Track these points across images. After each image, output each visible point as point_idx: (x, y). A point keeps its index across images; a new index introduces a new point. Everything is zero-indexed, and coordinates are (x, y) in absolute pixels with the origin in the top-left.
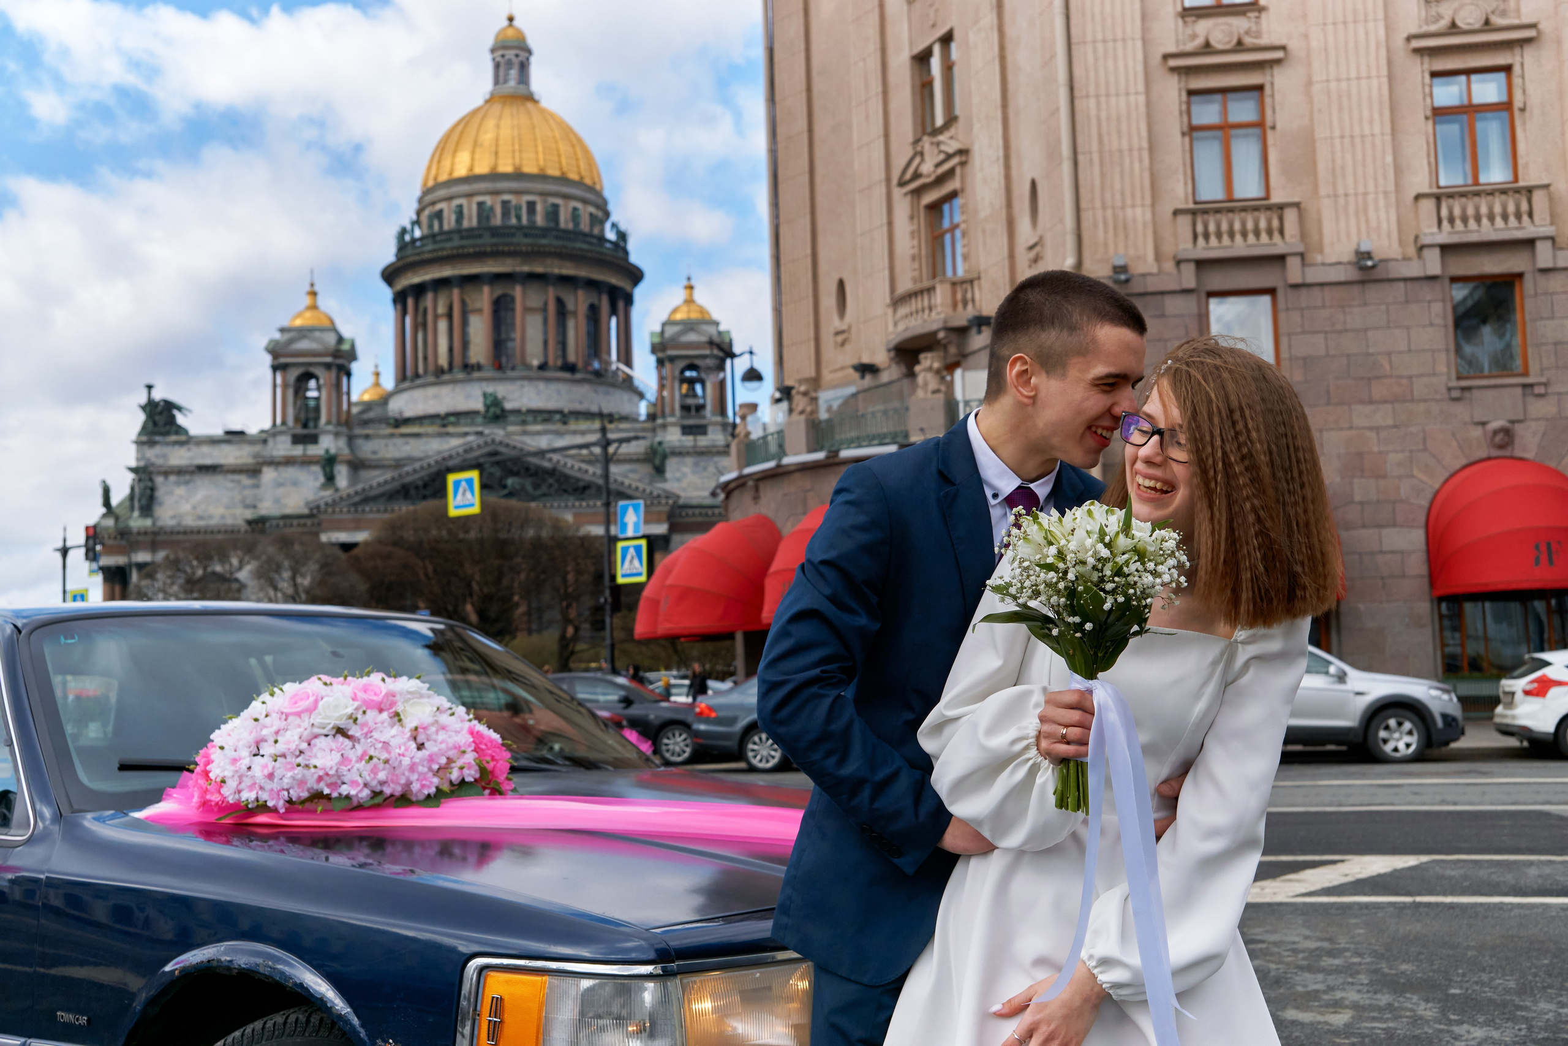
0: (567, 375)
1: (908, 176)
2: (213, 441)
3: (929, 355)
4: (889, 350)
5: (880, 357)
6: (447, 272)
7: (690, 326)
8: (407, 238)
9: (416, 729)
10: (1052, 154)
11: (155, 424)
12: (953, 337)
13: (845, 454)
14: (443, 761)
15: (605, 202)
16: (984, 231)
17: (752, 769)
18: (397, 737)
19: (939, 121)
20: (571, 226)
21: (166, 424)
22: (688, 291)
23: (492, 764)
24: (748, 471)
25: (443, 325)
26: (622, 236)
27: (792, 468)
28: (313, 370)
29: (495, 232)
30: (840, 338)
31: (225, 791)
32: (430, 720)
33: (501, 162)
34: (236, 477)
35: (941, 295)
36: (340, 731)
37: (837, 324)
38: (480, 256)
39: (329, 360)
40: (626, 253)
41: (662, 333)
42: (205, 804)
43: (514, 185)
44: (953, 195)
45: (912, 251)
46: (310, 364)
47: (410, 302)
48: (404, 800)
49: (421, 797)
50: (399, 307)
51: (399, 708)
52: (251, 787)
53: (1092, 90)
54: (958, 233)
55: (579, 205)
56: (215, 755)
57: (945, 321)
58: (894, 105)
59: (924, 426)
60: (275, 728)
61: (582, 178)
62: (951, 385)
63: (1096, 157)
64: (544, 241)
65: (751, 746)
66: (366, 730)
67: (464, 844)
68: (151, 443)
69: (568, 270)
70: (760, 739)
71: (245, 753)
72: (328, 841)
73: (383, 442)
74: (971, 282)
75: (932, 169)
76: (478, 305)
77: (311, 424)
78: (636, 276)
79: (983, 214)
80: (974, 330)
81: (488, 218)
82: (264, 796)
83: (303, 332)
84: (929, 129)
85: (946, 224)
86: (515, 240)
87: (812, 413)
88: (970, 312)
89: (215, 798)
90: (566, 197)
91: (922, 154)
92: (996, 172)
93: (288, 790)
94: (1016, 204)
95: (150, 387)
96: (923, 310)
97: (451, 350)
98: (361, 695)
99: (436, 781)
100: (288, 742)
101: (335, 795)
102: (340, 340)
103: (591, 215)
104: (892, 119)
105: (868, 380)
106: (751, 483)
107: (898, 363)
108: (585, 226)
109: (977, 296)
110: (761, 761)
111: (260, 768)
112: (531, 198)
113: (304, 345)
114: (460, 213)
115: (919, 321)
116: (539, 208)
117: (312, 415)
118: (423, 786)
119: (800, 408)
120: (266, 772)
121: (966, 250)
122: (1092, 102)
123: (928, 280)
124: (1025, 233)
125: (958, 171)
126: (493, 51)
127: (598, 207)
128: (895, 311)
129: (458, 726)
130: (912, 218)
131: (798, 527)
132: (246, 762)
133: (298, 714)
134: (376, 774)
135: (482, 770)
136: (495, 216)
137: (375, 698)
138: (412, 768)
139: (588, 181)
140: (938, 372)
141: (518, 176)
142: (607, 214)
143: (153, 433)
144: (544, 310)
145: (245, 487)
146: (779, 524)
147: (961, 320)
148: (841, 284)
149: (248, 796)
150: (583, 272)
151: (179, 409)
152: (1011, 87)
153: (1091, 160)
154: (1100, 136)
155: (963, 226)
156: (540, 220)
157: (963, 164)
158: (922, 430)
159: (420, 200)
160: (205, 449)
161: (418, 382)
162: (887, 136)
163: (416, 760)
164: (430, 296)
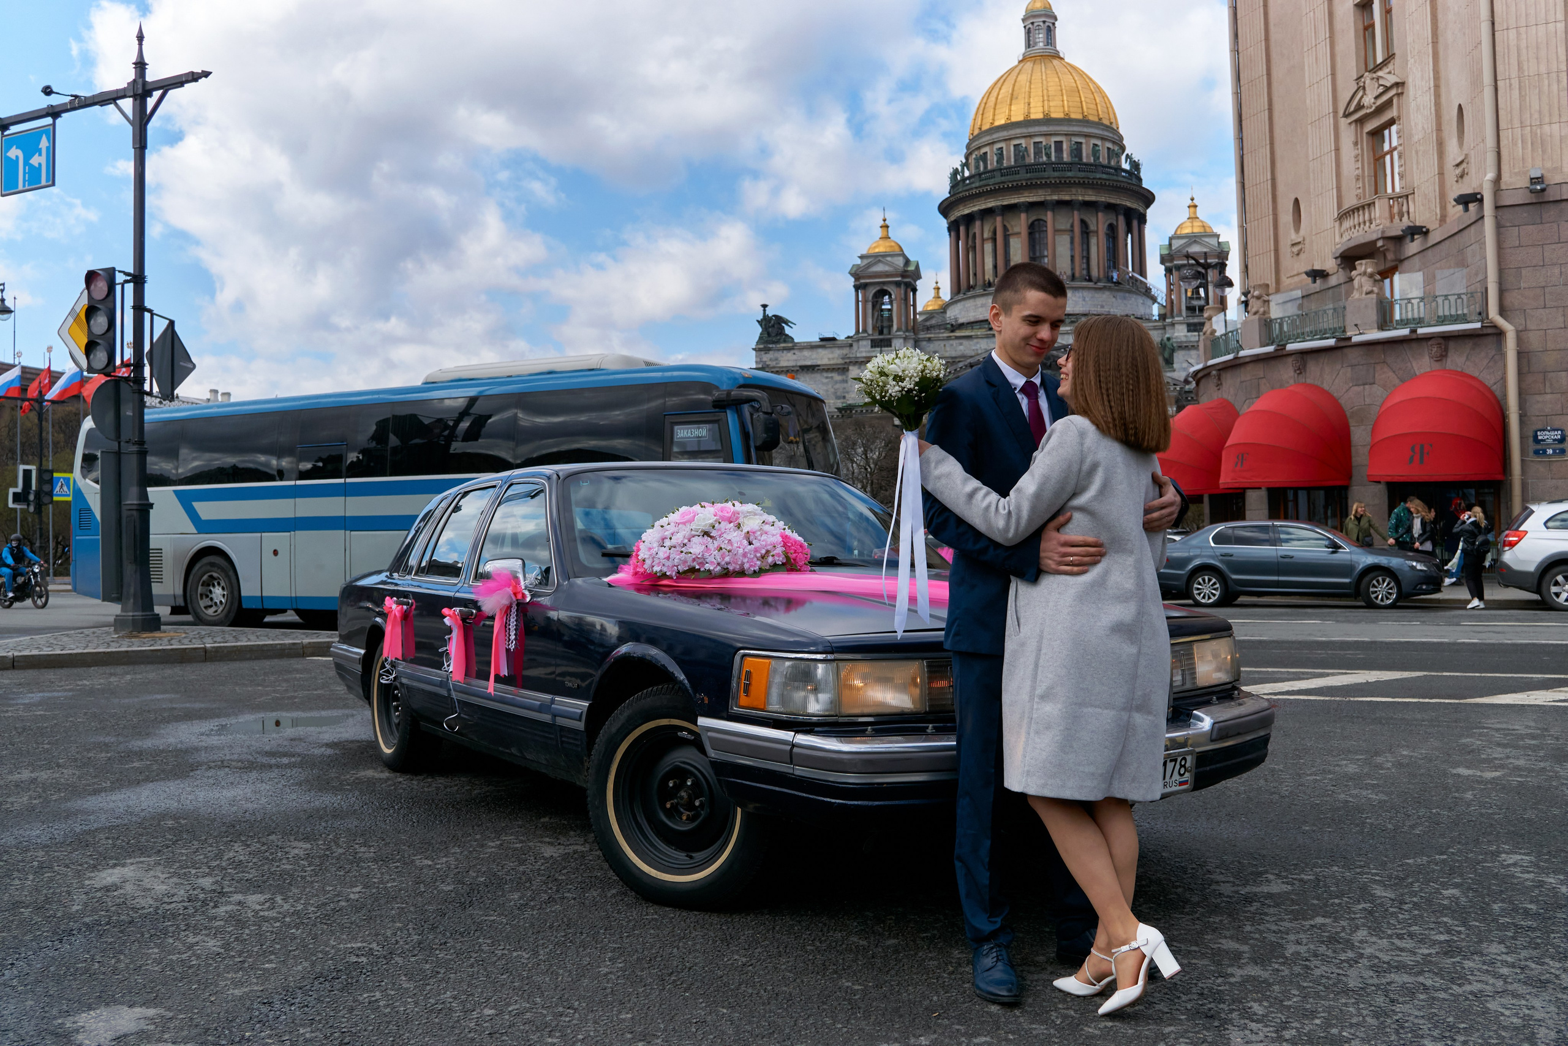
0: (1091, 284)
1: (1352, 108)
2: (812, 347)
3: (1364, 262)
4: (1336, 258)
5: (1330, 264)
6: (991, 204)
7: (1194, 239)
8: (959, 177)
9: (748, 532)
10: (1476, 82)
11: (769, 334)
12: (1391, 245)
13: (1291, 347)
14: (763, 552)
15: (1121, 138)
16: (1417, 152)
17: (1198, 604)
18: (736, 537)
19: (1379, 60)
20: (1092, 160)
21: (777, 335)
22: (1192, 209)
23: (794, 555)
24: (1211, 362)
25: (988, 247)
26: (1136, 166)
27: (1248, 360)
28: (885, 288)
29: (1029, 168)
30: (1296, 249)
31: (646, 566)
32: (757, 528)
33: (1032, 110)
34: (830, 375)
35: (1380, 210)
36: (706, 534)
37: (1294, 237)
38: (1017, 189)
39: (899, 279)
40: (1140, 180)
41: (1170, 245)
42: (636, 573)
43: (1044, 129)
44: (1392, 122)
45: (1357, 172)
46: (884, 283)
47: (962, 229)
48: (742, 573)
49: (751, 572)
50: (953, 234)
51: (740, 521)
52: (659, 564)
53: (1512, 23)
54: (1395, 154)
55: (1099, 142)
56: (642, 546)
57: (1383, 232)
58: (1339, 48)
59: (1359, 322)
60: (671, 531)
61: (1100, 119)
62: (1382, 289)
63: (1515, 83)
64: (1069, 174)
65: (1196, 586)
66: (719, 533)
67: (776, 598)
68: (767, 350)
69: (1091, 196)
70: (1204, 580)
71: (655, 545)
72: (699, 596)
73: (942, 343)
74: (1407, 196)
75: (1373, 100)
76: (1016, 230)
77: (885, 331)
78: (1148, 199)
79: (1416, 138)
80: (1409, 238)
81: (1023, 157)
82: (665, 569)
83: (878, 258)
84: (1371, 66)
85: (1386, 147)
86: (1046, 174)
87: (1264, 313)
88: (1406, 222)
89: (641, 570)
90: (1087, 136)
91: (1364, 88)
92: (1427, 100)
93: (677, 566)
94: (1445, 127)
95: (765, 306)
96: (1365, 222)
97: (995, 267)
98: (720, 513)
99: (759, 563)
100: (678, 539)
101: (702, 569)
102: (907, 262)
103: (1109, 149)
104: (1338, 59)
105: (1319, 284)
106: (1214, 372)
107: (1342, 268)
108: (1103, 159)
109: (1411, 210)
110: (1204, 597)
111: (662, 553)
112: (1058, 139)
113: (880, 268)
114: (1000, 153)
115: (1361, 232)
116: (1065, 146)
117: (885, 324)
118: (751, 566)
119: (1254, 310)
120: (666, 555)
121: (1402, 169)
122: (1512, 34)
123: (1370, 196)
124: (1454, 153)
125: (1395, 101)
126: (1024, 20)
127: (1114, 143)
128: (1341, 224)
129: (775, 532)
130: (1356, 144)
131: (1252, 408)
132: (656, 549)
133: (684, 523)
134: (723, 559)
135: (787, 557)
136: (1029, 156)
137: (727, 515)
138: (745, 555)
139: (1106, 122)
140: (1371, 276)
141: (1047, 120)
142: (1123, 148)
143: (767, 342)
144: (1072, 231)
145: (836, 382)
146: (1237, 407)
147: (1396, 229)
148: (1297, 201)
149: (656, 569)
150: (1103, 198)
151: (787, 322)
152: (1441, 25)
153: (1511, 85)
154: (1519, 63)
155: (1400, 148)
156: (1066, 157)
157: (1399, 95)
158: (1356, 325)
159: (968, 146)
160: (806, 353)
161: (970, 294)
162: (1333, 74)
163: (746, 550)
164: (978, 223)
